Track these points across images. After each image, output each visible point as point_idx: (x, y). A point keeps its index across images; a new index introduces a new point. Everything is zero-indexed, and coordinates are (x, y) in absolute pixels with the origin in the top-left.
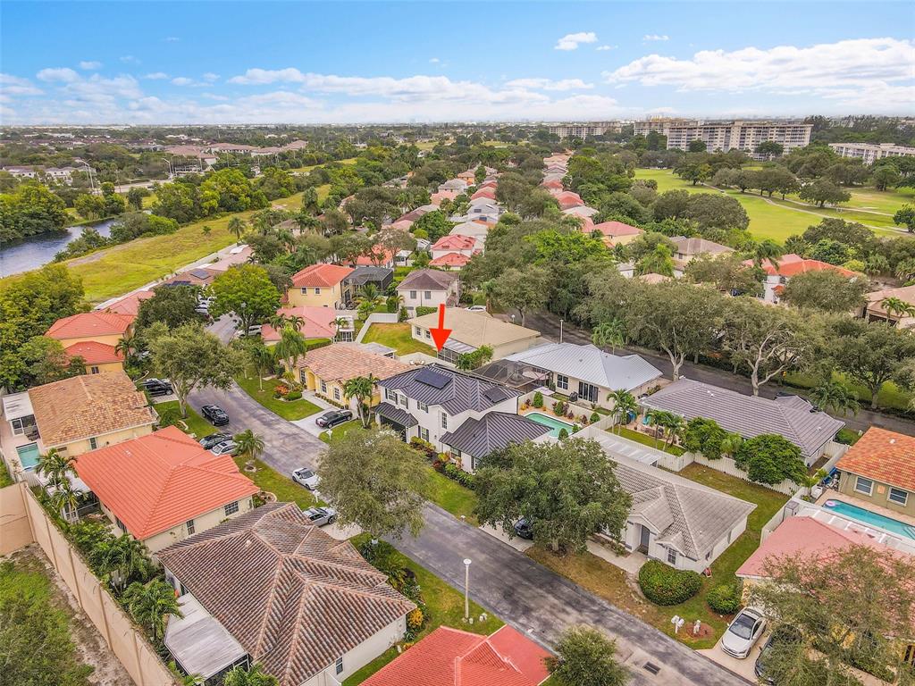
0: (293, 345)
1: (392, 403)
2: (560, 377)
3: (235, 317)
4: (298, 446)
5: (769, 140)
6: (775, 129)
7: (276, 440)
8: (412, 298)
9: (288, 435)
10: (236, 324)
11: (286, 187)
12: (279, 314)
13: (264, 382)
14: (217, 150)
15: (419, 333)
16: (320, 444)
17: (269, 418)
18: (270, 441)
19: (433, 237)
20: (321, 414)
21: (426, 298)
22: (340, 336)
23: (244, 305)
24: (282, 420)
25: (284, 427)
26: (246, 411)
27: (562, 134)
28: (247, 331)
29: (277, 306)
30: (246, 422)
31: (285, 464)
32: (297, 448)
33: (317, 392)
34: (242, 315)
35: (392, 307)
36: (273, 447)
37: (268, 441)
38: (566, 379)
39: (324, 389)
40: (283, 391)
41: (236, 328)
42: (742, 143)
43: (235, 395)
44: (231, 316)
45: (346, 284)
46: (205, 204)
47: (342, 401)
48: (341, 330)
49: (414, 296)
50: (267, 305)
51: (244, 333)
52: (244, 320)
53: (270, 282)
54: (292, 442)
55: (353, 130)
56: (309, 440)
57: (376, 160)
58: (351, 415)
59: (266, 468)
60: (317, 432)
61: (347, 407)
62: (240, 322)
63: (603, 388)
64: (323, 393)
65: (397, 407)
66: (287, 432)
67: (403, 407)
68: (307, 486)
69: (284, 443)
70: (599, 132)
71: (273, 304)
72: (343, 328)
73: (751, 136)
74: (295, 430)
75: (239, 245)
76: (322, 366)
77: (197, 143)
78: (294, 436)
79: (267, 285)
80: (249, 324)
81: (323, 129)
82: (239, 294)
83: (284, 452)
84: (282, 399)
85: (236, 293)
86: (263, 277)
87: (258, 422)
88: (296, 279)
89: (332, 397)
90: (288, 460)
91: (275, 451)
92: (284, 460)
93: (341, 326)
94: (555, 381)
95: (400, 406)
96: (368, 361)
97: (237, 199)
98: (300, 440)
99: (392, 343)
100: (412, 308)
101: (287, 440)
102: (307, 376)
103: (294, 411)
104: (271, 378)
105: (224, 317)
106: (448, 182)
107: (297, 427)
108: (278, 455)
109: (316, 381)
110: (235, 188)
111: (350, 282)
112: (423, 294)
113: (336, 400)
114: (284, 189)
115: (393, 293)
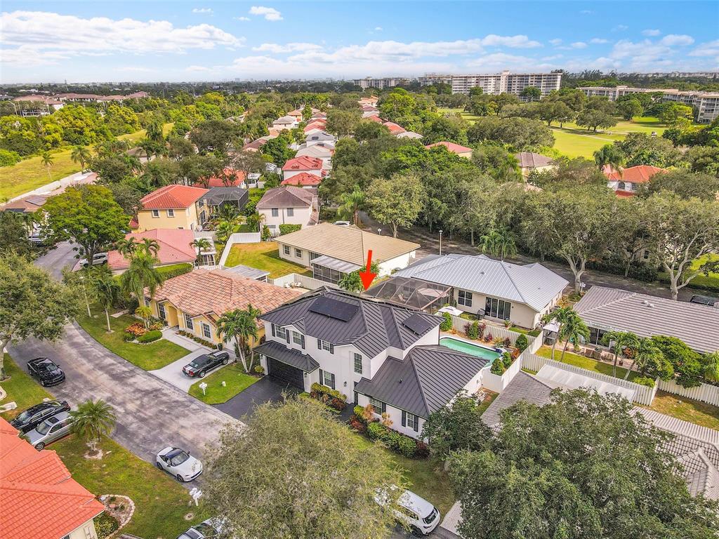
0: (147, 274)
1: (283, 341)
2: (461, 294)
3: (76, 245)
4: (162, 407)
5: (530, 86)
6: (534, 77)
7: (132, 401)
8: (273, 215)
9: (147, 393)
10: (77, 253)
11: (131, 124)
12: (128, 238)
13: (111, 319)
14: (65, 98)
15: (287, 252)
16: (192, 402)
17: (121, 368)
18: (122, 404)
19: (279, 162)
20: (188, 360)
21: (288, 215)
22: (200, 260)
23: (85, 231)
24: (139, 371)
25: (141, 381)
26: (90, 361)
27: (364, 85)
28: (91, 260)
29: (126, 230)
30: (89, 377)
31: (145, 440)
32: (161, 411)
33: (181, 329)
34: (83, 243)
35: (253, 226)
36: (127, 413)
37: (119, 404)
38: (470, 295)
39: (190, 326)
40: (137, 331)
41: (78, 257)
42: (509, 89)
43: (76, 340)
44: (71, 242)
45: (201, 204)
46: (47, 137)
47: (215, 340)
48: (202, 253)
49: (275, 214)
50: (113, 228)
51: (87, 262)
52: (87, 247)
53: (114, 203)
54: (152, 403)
55: (188, 85)
56: (176, 397)
57: (212, 104)
58: (227, 357)
59: (117, 450)
60: (186, 384)
61: (221, 347)
62: (82, 250)
63: (514, 302)
64: (188, 330)
65: (289, 347)
66: (147, 388)
67: (298, 347)
68: (179, 478)
69: (142, 406)
70: (393, 84)
71: (120, 228)
72: (205, 251)
73: (516, 83)
74: (156, 384)
75: (83, 173)
76: (186, 298)
77: (47, 95)
78: (155, 393)
79: (111, 205)
80: (93, 252)
81: (162, 84)
82: (80, 217)
83: (143, 420)
84: (135, 341)
85: (74, 216)
86: (106, 196)
87: (106, 376)
88: (146, 200)
89: (200, 335)
90: (149, 432)
91: (130, 418)
92: (143, 433)
93: (202, 249)
94: (456, 297)
95: (293, 345)
96: (241, 289)
97: (81, 133)
98: (164, 398)
99: (259, 265)
100: (273, 227)
101: (146, 400)
102: (167, 311)
103: (151, 357)
104: (121, 314)
105: (64, 246)
106: (281, 118)
107: (158, 379)
108: (134, 426)
109: (179, 316)
110: (79, 123)
111: (205, 201)
112: (285, 211)
113: (206, 339)
114: (129, 126)
115: (251, 212)
